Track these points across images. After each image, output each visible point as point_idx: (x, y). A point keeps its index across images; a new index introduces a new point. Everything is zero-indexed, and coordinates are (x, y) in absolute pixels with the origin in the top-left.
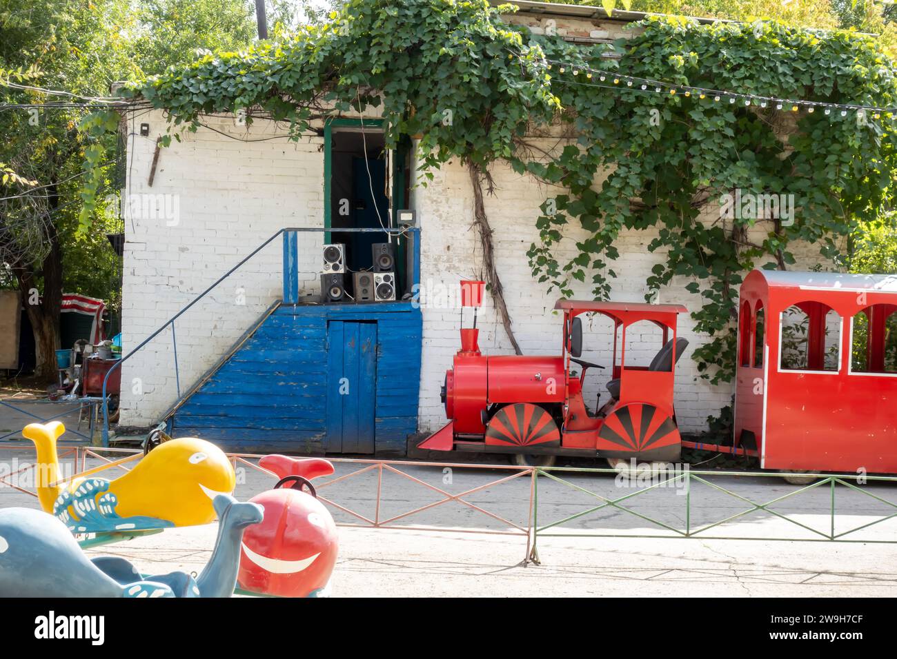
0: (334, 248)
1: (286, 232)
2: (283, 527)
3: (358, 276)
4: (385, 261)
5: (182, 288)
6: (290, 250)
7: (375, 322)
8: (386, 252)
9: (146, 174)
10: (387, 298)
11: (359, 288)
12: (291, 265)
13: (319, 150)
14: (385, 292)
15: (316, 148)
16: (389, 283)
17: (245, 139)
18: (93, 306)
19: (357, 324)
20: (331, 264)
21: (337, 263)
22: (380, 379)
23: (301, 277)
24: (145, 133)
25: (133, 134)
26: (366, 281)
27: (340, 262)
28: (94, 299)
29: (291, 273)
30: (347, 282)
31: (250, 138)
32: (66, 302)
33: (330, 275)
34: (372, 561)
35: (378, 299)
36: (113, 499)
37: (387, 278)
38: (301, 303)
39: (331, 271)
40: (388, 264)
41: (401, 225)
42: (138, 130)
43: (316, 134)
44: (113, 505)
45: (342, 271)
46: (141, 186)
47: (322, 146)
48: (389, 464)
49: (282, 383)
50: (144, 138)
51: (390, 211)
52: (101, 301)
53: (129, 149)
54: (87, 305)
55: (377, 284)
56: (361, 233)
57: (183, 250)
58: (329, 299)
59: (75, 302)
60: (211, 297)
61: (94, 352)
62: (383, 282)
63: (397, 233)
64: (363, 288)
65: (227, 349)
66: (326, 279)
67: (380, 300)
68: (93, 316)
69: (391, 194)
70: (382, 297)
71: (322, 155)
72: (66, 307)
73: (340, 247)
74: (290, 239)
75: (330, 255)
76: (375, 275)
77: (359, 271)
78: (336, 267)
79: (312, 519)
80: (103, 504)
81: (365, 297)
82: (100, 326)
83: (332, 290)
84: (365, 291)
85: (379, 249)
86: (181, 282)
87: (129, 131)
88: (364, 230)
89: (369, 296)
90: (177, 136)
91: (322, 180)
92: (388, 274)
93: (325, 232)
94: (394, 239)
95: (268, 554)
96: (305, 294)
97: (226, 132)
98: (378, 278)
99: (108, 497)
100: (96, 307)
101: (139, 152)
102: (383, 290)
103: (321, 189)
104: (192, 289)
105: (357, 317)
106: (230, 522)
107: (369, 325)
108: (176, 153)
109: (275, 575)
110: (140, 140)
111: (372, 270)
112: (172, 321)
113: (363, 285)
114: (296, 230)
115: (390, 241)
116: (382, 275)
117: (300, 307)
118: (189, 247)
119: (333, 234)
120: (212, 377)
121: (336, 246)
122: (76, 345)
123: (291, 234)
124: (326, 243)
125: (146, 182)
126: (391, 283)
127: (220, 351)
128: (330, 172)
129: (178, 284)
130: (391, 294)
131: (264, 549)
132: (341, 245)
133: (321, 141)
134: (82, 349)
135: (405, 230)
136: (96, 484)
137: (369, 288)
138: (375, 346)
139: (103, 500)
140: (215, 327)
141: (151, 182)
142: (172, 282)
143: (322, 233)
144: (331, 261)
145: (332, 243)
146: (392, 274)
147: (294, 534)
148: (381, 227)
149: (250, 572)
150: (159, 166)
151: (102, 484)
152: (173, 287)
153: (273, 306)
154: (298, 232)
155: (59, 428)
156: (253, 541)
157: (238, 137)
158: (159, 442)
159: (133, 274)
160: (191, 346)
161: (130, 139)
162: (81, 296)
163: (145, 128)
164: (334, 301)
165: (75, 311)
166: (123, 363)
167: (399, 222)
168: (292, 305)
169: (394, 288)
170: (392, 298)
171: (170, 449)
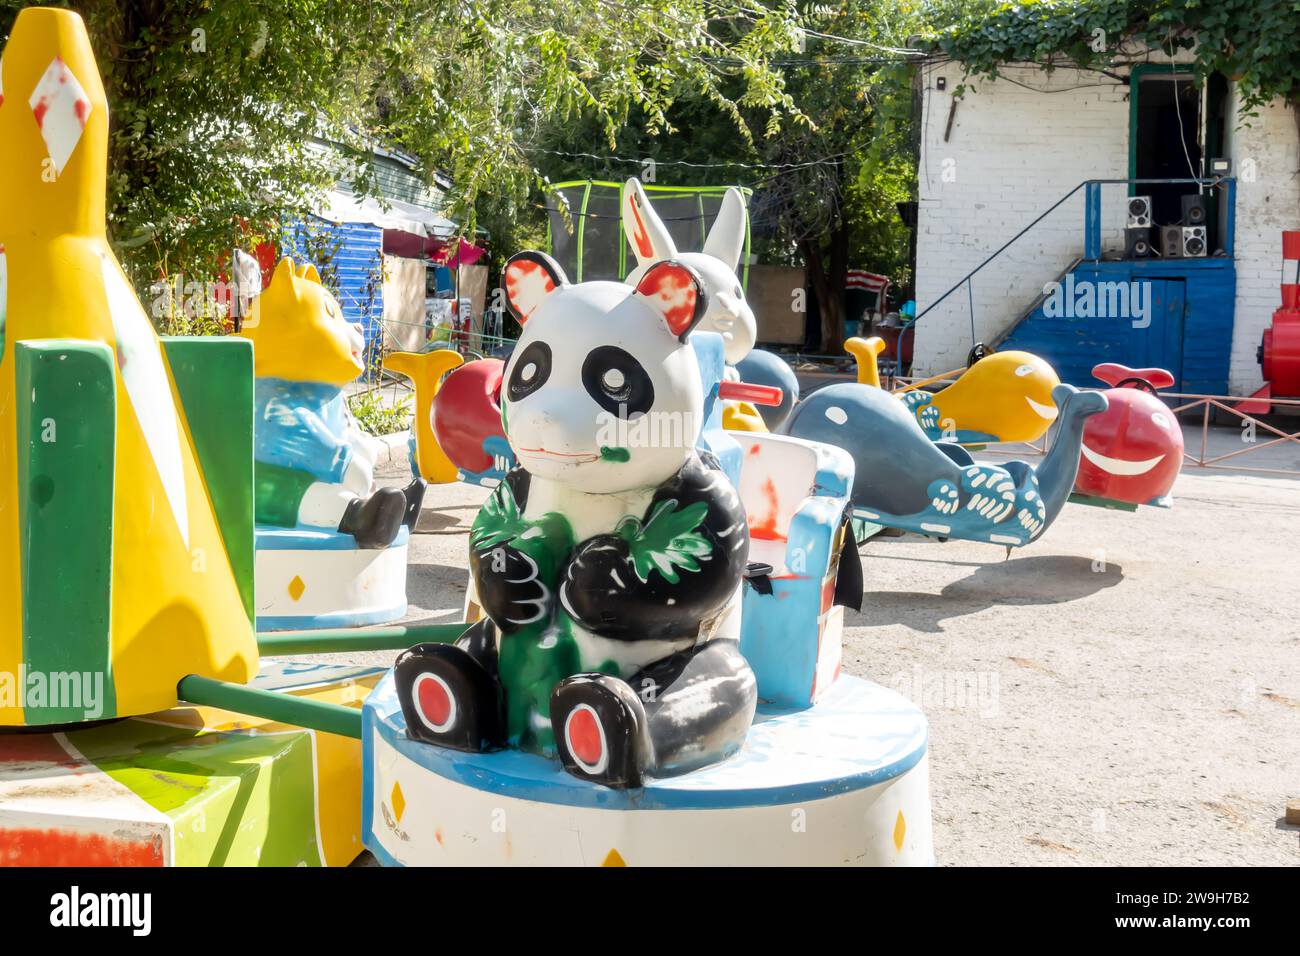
0: (1141, 202)
1: (1089, 184)
2: (1125, 426)
3: (1166, 230)
4: (1196, 214)
5: (977, 246)
6: (1093, 202)
7: (1182, 279)
8: (1198, 204)
9: (943, 129)
10: (1198, 252)
11: (1166, 243)
12: (1093, 218)
13: (1124, 99)
14: (1195, 247)
15: (1120, 97)
16: (1199, 238)
17: (1046, 89)
18: (878, 283)
19: (1163, 282)
20: (1137, 218)
21: (1143, 216)
22: (1187, 340)
23: (1103, 234)
24: (941, 87)
25: (929, 88)
26: (1175, 236)
27: (1146, 216)
28: (878, 276)
29: (1093, 228)
30: (1154, 236)
31: (1051, 88)
32: (850, 279)
33: (1134, 230)
34: (1197, 500)
35: (1186, 254)
36: (936, 413)
37: (1197, 232)
38: (1103, 259)
39: (1136, 225)
40: (1198, 218)
41: (1214, 175)
42: (934, 84)
43: (1121, 82)
44: (936, 418)
45: (1148, 225)
46: (937, 143)
47: (1128, 95)
48: (1216, 400)
49: (1082, 343)
50: (940, 93)
51: (1203, 160)
52: (885, 277)
53: (925, 103)
54: (871, 282)
55: (1186, 239)
56: (1169, 184)
57: (979, 207)
58: (1134, 256)
59: (860, 279)
60: (1008, 256)
61: (882, 320)
62: (1192, 236)
63: (1209, 183)
64: (1172, 243)
65: (1023, 309)
66: (1131, 234)
67: (1190, 255)
68: (876, 294)
69: (1203, 142)
70: (1191, 253)
71: (1127, 105)
72: (852, 283)
73: (1146, 200)
74: (1093, 193)
75: (1136, 209)
76: (1185, 229)
77: (1166, 225)
78: (1141, 221)
79: (1156, 419)
80: (925, 417)
81: (1172, 252)
82: (884, 302)
83: (1137, 246)
84: (1173, 246)
85: (1189, 202)
86: (977, 240)
87: (925, 86)
88: (1174, 181)
89: (1177, 251)
90: (973, 87)
91: (1127, 131)
92: (1198, 228)
93: (1130, 185)
94: (1206, 190)
95: (1108, 454)
96: (1107, 250)
97: (1025, 83)
98: (1188, 232)
99: (930, 410)
100: (880, 284)
101: (935, 107)
102: (1194, 245)
103: (1125, 140)
104: (988, 247)
105: (1164, 274)
106: (1071, 412)
107: (1176, 283)
108: (973, 107)
109: (1116, 476)
110: (936, 94)
111: (1182, 225)
112: (968, 277)
113: (1170, 240)
114: (1099, 182)
115: (1201, 192)
116: (1192, 229)
117: (1102, 264)
118: (986, 204)
119: (1138, 185)
120: (1009, 335)
121: (1142, 198)
122: (866, 313)
123: (1094, 187)
124: (1130, 195)
125: (941, 138)
126: (1203, 237)
127: (1015, 311)
128: (1135, 121)
129: (974, 242)
130: (1201, 249)
131: (1104, 448)
132: (1147, 198)
133: (1127, 89)
134: (871, 317)
135: (1219, 180)
136: (919, 398)
137: (1177, 244)
138: (1182, 306)
139: (925, 413)
140: (1012, 286)
141: (947, 137)
142: (968, 240)
143: (1127, 185)
144: (1136, 214)
145: (1137, 195)
146: (1203, 229)
147: (1138, 434)
148: (1191, 177)
149: (1088, 472)
150: (956, 120)
151: (924, 397)
152: (968, 245)
153: (1073, 263)
154: (1102, 185)
155: (879, 344)
156: (1092, 441)
157: (1037, 87)
158: (983, 356)
159: (928, 232)
160: (986, 306)
161: (926, 94)
162: (865, 272)
163: (941, 82)
164: (1139, 257)
165: (860, 287)
166: (917, 322)
167: (1212, 172)
168: (1094, 261)
169: (1205, 243)
170: (1203, 254)
171: (995, 362)
